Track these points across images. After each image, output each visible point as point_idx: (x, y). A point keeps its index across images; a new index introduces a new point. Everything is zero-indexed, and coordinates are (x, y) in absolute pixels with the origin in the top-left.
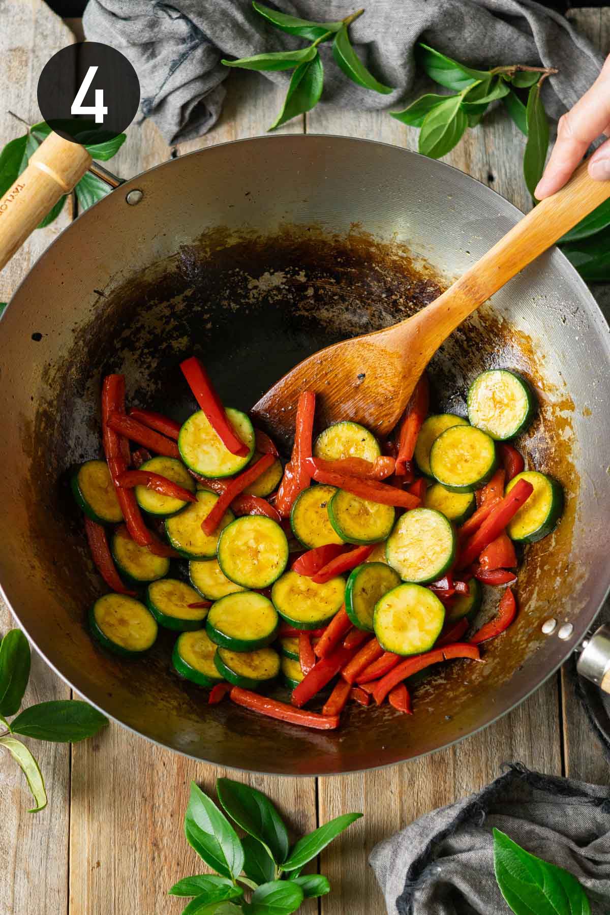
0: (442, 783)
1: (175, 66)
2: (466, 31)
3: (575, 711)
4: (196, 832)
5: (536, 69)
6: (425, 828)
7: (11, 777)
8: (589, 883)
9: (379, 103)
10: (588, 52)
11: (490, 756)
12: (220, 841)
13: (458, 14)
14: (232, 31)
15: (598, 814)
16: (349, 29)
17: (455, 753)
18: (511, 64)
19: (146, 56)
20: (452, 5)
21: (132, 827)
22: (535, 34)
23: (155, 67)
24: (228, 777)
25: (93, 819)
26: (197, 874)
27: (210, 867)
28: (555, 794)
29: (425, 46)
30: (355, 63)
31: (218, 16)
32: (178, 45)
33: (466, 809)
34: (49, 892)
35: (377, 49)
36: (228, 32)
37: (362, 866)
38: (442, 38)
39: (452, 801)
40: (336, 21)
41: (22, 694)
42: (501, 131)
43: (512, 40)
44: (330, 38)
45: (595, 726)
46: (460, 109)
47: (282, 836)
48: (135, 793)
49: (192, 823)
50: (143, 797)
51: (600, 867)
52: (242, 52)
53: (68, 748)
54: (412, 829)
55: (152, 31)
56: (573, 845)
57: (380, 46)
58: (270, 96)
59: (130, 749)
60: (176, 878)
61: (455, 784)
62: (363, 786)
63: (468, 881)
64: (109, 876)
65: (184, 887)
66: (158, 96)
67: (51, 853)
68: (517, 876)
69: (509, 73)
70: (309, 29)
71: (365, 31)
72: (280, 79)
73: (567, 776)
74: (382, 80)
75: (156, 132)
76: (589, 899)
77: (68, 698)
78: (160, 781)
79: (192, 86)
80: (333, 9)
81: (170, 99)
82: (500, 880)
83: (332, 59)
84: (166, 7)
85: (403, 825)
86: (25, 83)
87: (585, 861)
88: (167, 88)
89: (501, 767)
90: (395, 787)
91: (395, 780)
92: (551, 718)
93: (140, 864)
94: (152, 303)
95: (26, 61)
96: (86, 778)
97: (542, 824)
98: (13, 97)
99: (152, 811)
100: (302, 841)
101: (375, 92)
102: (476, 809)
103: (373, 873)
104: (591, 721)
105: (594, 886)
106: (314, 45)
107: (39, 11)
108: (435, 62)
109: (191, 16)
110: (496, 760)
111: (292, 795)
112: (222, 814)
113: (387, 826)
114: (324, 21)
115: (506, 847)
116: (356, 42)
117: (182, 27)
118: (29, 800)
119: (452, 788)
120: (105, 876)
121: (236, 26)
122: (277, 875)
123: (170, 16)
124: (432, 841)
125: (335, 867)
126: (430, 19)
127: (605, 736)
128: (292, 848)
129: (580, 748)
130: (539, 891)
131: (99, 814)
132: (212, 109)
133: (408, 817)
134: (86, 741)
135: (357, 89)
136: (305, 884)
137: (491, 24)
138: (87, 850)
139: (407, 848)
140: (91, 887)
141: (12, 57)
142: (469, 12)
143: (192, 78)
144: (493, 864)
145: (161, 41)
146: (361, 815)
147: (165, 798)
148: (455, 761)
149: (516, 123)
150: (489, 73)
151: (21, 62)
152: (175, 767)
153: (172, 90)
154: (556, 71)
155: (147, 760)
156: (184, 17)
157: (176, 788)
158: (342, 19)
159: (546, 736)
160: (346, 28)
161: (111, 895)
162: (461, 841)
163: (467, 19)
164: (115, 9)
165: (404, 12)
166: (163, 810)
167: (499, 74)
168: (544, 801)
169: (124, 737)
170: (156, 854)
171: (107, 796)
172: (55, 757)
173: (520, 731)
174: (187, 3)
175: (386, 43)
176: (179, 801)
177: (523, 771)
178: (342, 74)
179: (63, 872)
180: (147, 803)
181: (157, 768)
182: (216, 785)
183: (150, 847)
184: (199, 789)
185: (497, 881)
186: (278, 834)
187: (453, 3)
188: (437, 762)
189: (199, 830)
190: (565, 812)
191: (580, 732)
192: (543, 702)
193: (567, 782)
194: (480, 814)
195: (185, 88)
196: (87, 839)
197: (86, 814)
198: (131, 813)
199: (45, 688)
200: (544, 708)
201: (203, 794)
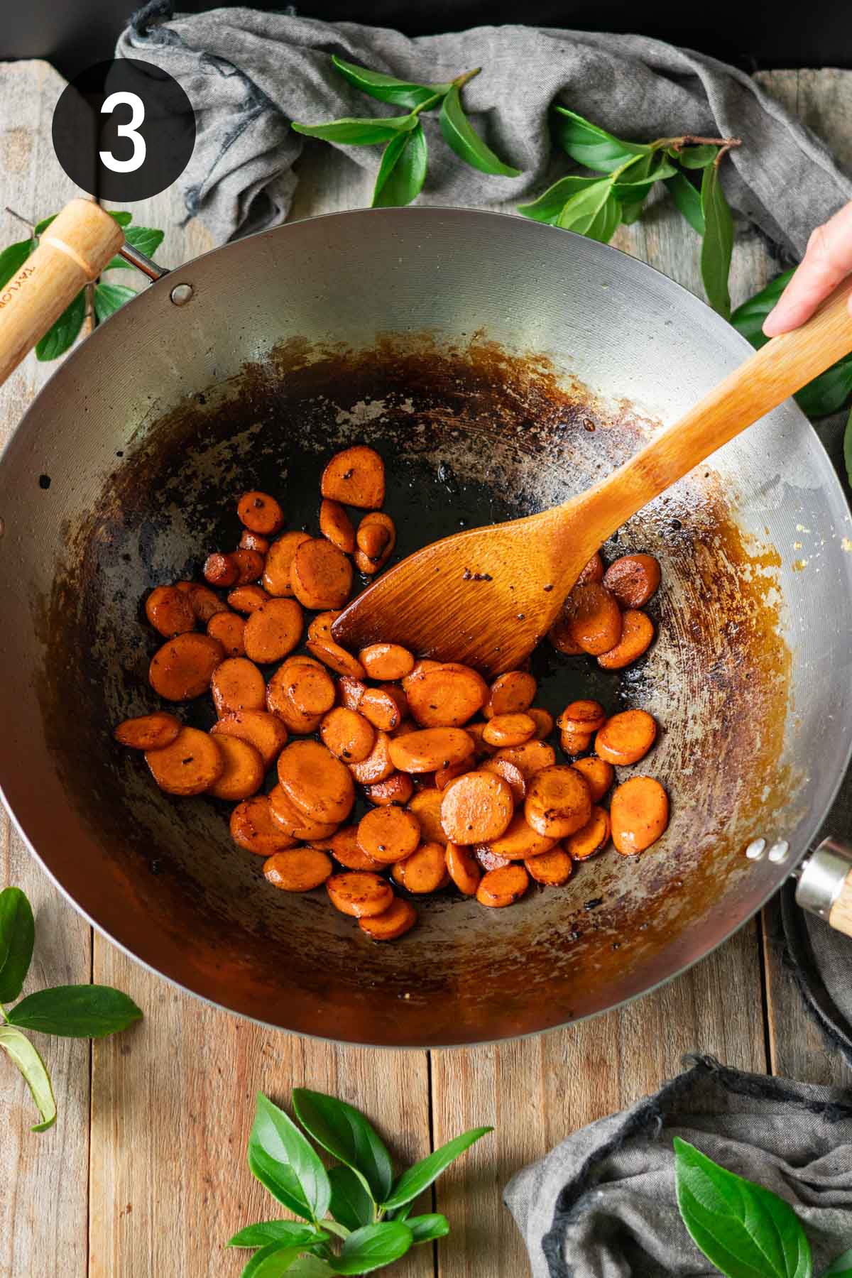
0: (603, 1093)
1: (229, 141)
2: (617, 90)
3: (784, 993)
4: (264, 1161)
5: (712, 141)
6: (579, 1144)
7: (9, 1091)
8: (808, 1214)
9: (503, 192)
10: (782, 118)
11: (667, 1056)
12: (298, 1172)
13: (607, 68)
14: (305, 94)
15: (819, 1126)
16: (461, 93)
18: (680, 135)
20: (597, 56)
21: (175, 1157)
22: (709, 95)
23: (202, 143)
24: (309, 1087)
25: (121, 1146)
27: (284, 1206)
28: (758, 1098)
29: (563, 110)
30: (470, 135)
31: (285, 74)
32: (233, 113)
33: (635, 1115)
34: (61, 1246)
35: (499, 118)
36: (299, 95)
37: (494, 1206)
38: (586, 100)
39: (617, 1111)
40: (444, 83)
41: (23, 976)
42: (667, 229)
43: (680, 104)
44: (436, 105)
45: (811, 1008)
46: (611, 194)
47: (384, 1166)
48: (179, 1111)
49: (259, 1150)
50: (191, 1116)
51: (822, 1194)
53: (88, 1050)
54: (562, 1148)
55: (197, 93)
56: (784, 1165)
57: (502, 114)
58: (357, 187)
59: (174, 1051)
60: (237, 1224)
61: (620, 1094)
62: (493, 1097)
63: (641, 1212)
64: (144, 1224)
65: (247, 1237)
66: (207, 182)
67: (64, 1193)
68: (708, 1205)
69: (676, 147)
70: (407, 94)
71: (481, 95)
72: (369, 160)
73: (774, 1074)
74: (507, 160)
75: (205, 235)
76: (810, 1241)
77: (88, 983)
78: (214, 1094)
79: (252, 167)
80: (439, 69)
81: (223, 186)
82: (686, 1213)
83: (439, 136)
84: (217, 60)
85: (549, 1147)
86: (29, 173)
87: (800, 1184)
88: (219, 170)
89: (684, 1061)
90: (537, 1100)
91: (538, 1089)
92: (751, 1003)
93: (187, 1209)
96: (112, 1090)
97: (741, 1139)
98: (12, 191)
99: (203, 1133)
100: (410, 1171)
101: (497, 178)
102: (650, 1115)
103: (510, 1213)
104: (806, 1000)
105: (815, 1217)
106: (414, 112)
108: (576, 135)
109: (250, 73)
110: (676, 1060)
111: (396, 1112)
112: (300, 1133)
113: (528, 1150)
114: (429, 82)
115: (693, 1164)
116: (469, 110)
117: (238, 89)
119: (617, 1100)
120: (138, 1225)
121: (310, 87)
122: (376, 1217)
123: (222, 72)
124: (590, 1159)
125: (458, 1208)
126: (568, 74)
127: (825, 1018)
128: (397, 1182)
129: (792, 1042)
130: (740, 1226)
131: (130, 1140)
132: (279, 202)
133: (556, 1137)
134: (111, 1039)
135: (472, 174)
136: (416, 1227)
137: (650, 82)
138: (114, 1189)
139: (555, 1172)
140: (119, 1242)
141: (10, 140)
142: (620, 66)
143: (251, 156)
144: (674, 1189)
145: (209, 109)
146: (491, 1129)
147: (220, 1116)
148: (620, 1064)
149: (688, 220)
150: (649, 147)
151: (22, 146)
152: (235, 1075)
153: (225, 173)
154: (739, 143)
155: (196, 1066)
156: (240, 73)
157: (237, 1103)
158: (451, 80)
159: (745, 1028)
160: (456, 93)
161: (147, 1251)
162: (628, 1161)
163: (618, 76)
165: (534, 67)
166: (219, 1134)
167: (662, 148)
168: (743, 1110)
169: (165, 1035)
170: (209, 1194)
171: (141, 1115)
172: (70, 1063)
173: (709, 1020)
174: (245, 56)
175: (510, 109)
176: (241, 1121)
177: (714, 1066)
178: (453, 155)
179: (81, 1220)
180: (197, 1124)
181: (210, 1077)
182: (292, 1098)
183: (200, 1184)
184: (268, 1101)
185: (681, 1213)
186: (377, 1161)
187: (599, 53)
188: (596, 1065)
189: (268, 1158)
190: (772, 1125)
191: (792, 1021)
192: (740, 980)
193: (774, 1081)
194: (655, 1120)
195: (242, 169)
196: (113, 1176)
197: (113, 1140)
198: (174, 1139)
199: (56, 969)
200: (741, 990)
201: (274, 1107)
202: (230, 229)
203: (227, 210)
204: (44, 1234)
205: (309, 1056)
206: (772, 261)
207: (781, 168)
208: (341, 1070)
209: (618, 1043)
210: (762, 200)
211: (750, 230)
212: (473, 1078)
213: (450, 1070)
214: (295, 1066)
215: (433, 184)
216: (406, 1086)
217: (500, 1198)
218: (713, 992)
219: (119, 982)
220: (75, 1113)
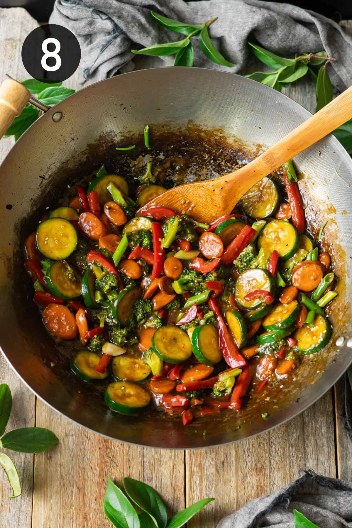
0: (262, 481)
1: (104, 48)
2: (278, 30)
3: (345, 440)
4: (111, 510)
6: (251, 509)
11: (292, 465)
12: (125, 515)
13: (273, 20)
14: (138, 28)
16: (208, 29)
17: (270, 463)
19: (87, 43)
20: (270, 14)
21: (71, 507)
22: (320, 33)
23: (92, 49)
24: (131, 477)
25: (47, 502)
28: (332, 489)
30: (212, 49)
31: (129, 19)
32: (106, 36)
33: (277, 498)
35: (225, 40)
36: (135, 29)
39: (269, 493)
40: (201, 24)
41: (6, 425)
43: (306, 36)
44: (197, 34)
46: (277, 81)
47: (164, 514)
48: (73, 486)
49: (108, 504)
50: (78, 488)
52: (144, 41)
53: (33, 457)
54: (244, 510)
55: (90, 27)
56: (343, 521)
57: (227, 39)
59: (71, 459)
61: (270, 482)
62: (213, 482)
66: (94, 66)
67: (21, 522)
69: (307, 60)
70: (185, 28)
71: (217, 30)
73: (339, 478)
74: (229, 59)
77: (33, 426)
78: (89, 478)
79: (114, 60)
80: (199, 17)
81: (101, 68)
83: (198, 47)
84: (98, 11)
85: (238, 507)
86: (15, 59)
88: (99, 62)
89: (299, 472)
90: (233, 483)
91: (233, 479)
92: (329, 442)
95: (16, 46)
96: (43, 476)
97: (324, 508)
98: (7, 67)
99: (83, 496)
100: (176, 516)
101: (223, 66)
102: (284, 498)
106: (188, 37)
107: (24, 17)
109: (114, 18)
110: (296, 467)
111: (170, 488)
112: (126, 499)
113: (228, 508)
114: (194, 24)
115: (302, 521)
116: (212, 36)
117: (108, 25)
118: (8, 489)
119: (269, 484)
121: (141, 25)
123: (101, 18)
124: (256, 517)
126: (256, 23)
128: (170, 521)
131: (50, 500)
133: (241, 501)
134: (43, 453)
135: (212, 64)
137: (293, 26)
138: (43, 521)
141: (7, 43)
142: (280, 19)
143: (114, 55)
145: (95, 33)
147: (91, 489)
148: (270, 468)
150: (294, 60)
151: (12, 47)
152: (98, 470)
153: (101, 63)
155: (81, 466)
156: (109, 18)
157: (98, 483)
158: (204, 23)
159: (326, 453)
160: (206, 29)
162: (274, 518)
163: (279, 23)
164: (69, 14)
165: (241, 18)
166: (90, 497)
167: (300, 60)
168: (325, 494)
169: (67, 451)
170: (86, 523)
171: (56, 487)
172: (25, 462)
173: (310, 449)
174: (112, 11)
175: (230, 37)
176: (100, 491)
177: (313, 474)
178: (204, 55)
180: (81, 492)
181: (87, 471)
182: (123, 481)
183: (82, 519)
184: (112, 483)
186: (161, 511)
187: (270, 13)
188: (259, 468)
189: (112, 508)
190: (338, 501)
191: (348, 453)
192: (325, 431)
193: (339, 481)
194: (287, 501)
195: (109, 61)
196: (43, 514)
197: (43, 498)
198: (70, 498)
199: (19, 420)
200: (325, 436)
201: (115, 486)
205: (131, 462)
208: (146, 469)
209: (270, 458)
211: (337, 93)
212: (204, 473)
213: (194, 469)
214: (125, 466)
216: (174, 477)
218: (313, 436)
219: (48, 427)
220: (27, 485)
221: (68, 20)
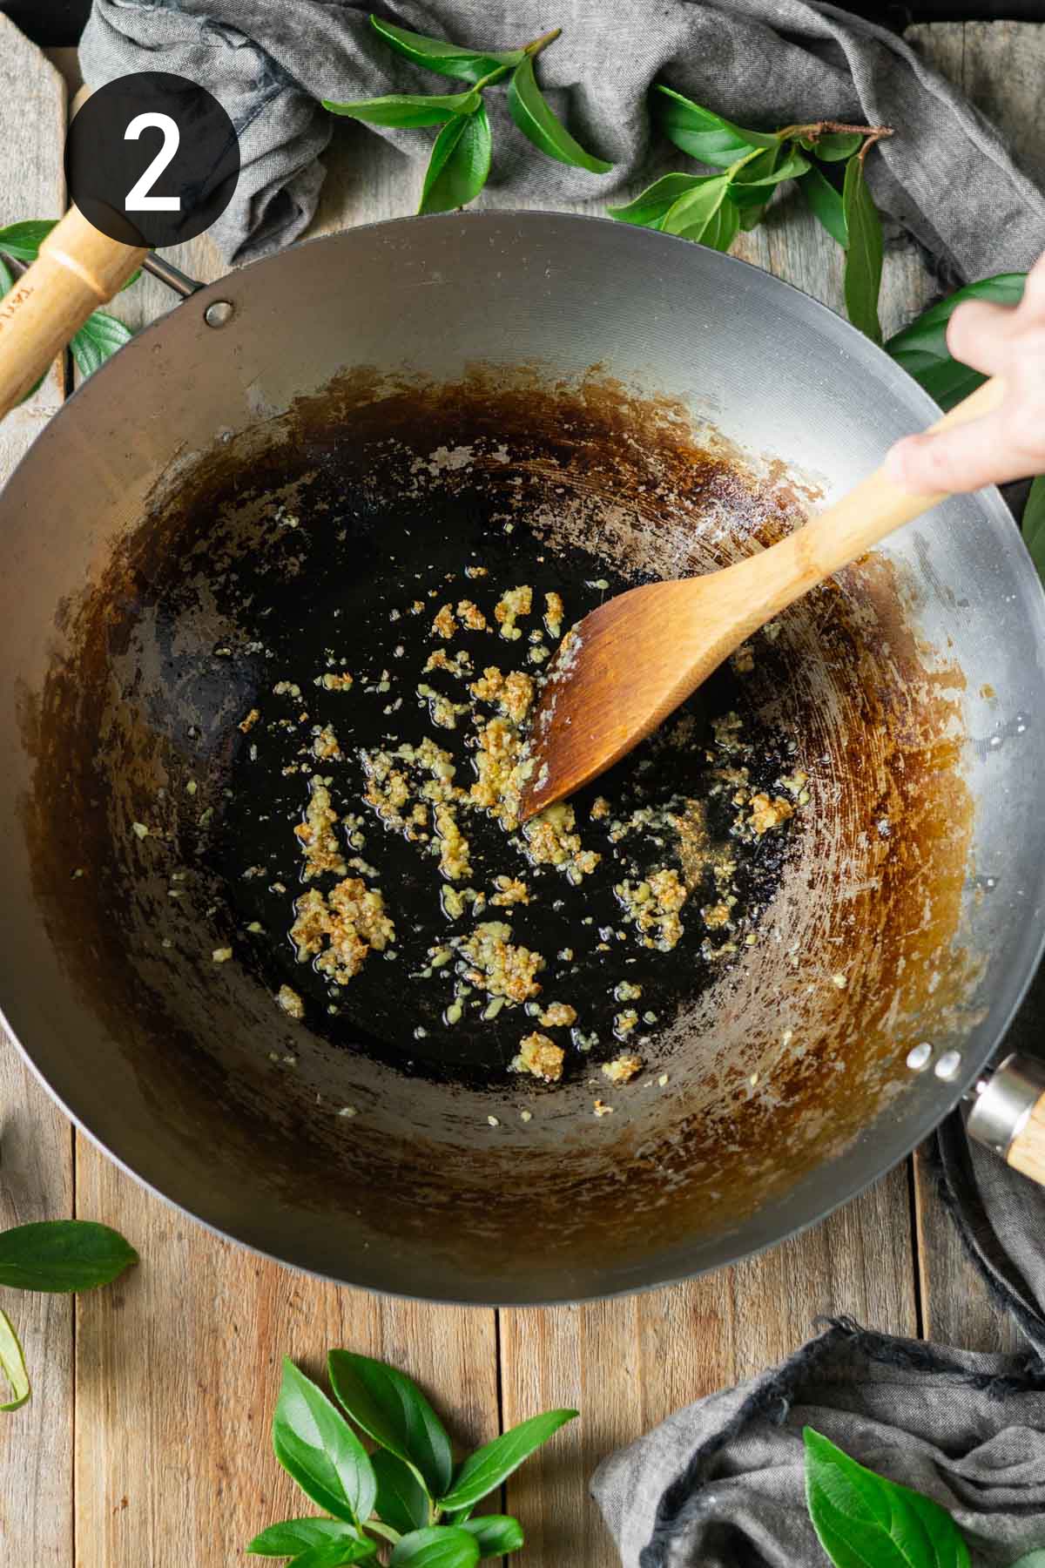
0: (714, 1354)
2: (736, 64)
3: (939, 1227)
4: (293, 1445)
5: (856, 129)
6: (684, 1429)
8: (969, 1520)
9: (589, 190)
10: (945, 99)
11: (794, 1306)
12: (334, 1459)
13: (723, 35)
14: (336, 66)
15: (984, 1404)
16: (536, 63)
17: (734, 1303)
18: (814, 122)
20: (711, 20)
21: (182, 1438)
22: (853, 69)
24: (346, 1348)
25: (114, 1425)
26: (295, 1517)
27: (316, 1504)
28: (907, 1369)
29: (667, 90)
30: (546, 120)
31: (310, 42)
32: (242, 92)
33: (755, 1395)
34: (40, 1551)
35: (585, 96)
36: (328, 71)
37: (579, 1498)
38: (695, 77)
39: (731, 1384)
40: (514, 49)
42: (796, 234)
43: (815, 80)
44: (503, 79)
45: (974, 1253)
46: (727, 195)
47: (442, 1450)
48: (186, 1379)
49: (285, 1429)
50: (200, 1385)
51: (987, 1493)
53: (70, 1303)
54: (664, 1432)
55: (197, 69)
56: (939, 1456)
57: (588, 93)
58: (402, 177)
59: (177, 1304)
60: (258, 1523)
61: (735, 1355)
62: (577, 1360)
63: (762, 1521)
64: (143, 1523)
65: (273, 1541)
67: (42, 1485)
68: (846, 1509)
69: (810, 137)
70: (467, 63)
71: (562, 67)
72: (417, 149)
73: (926, 1337)
74: (594, 149)
76: (970, 1549)
77: (69, 1217)
78: (229, 1358)
79: (268, 162)
80: (508, 29)
82: (817, 1518)
83: (506, 115)
84: (223, 27)
85: (647, 1425)
87: (961, 1482)
89: (815, 1323)
90: (633, 1363)
91: (633, 1350)
92: (897, 1240)
93: (197, 1503)
94: (245, 495)
96: (100, 1354)
97: (886, 1422)
99: (216, 1408)
100: (474, 1457)
101: (582, 171)
102: (773, 1396)
103: (598, 1509)
104: (967, 1243)
105: (978, 1524)
106: (476, 88)
108: (683, 119)
109: (265, 43)
110: (805, 1312)
111: (455, 1377)
112: (339, 1414)
113: (621, 1430)
114: (494, 49)
115: (826, 1461)
116: (548, 85)
117: (250, 62)
119: (731, 1361)
120: (136, 1524)
121: (343, 60)
122: (432, 1516)
123: (229, 43)
124: (698, 1451)
125: (532, 1502)
126: (674, 45)
127: (991, 1268)
128: (458, 1469)
129: (949, 1289)
130: (884, 1535)
131: (124, 1416)
132: (302, 201)
133: (655, 1413)
134: (99, 1290)
135: (550, 165)
136: (482, 1531)
137: (778, 52)
138: (105, 1480)
139: (656, 1466)
140: (113, 1545)
142: (740, 33)
143: (267, 149)
144: (804, 1491)
145: (212, 86)
146: (576, 1413)
147: (238, 1387)
148: (735, 1317)
149: (824, 224)
150: (776, 137)
152: (255, 1334)
154: (891, 132)
155: (206, 1322)
156: (253, 44)
157: (257, 1369)
158: (523, 46)
159: (889, 1269)
160: (530, 62)
161: (147, 1555)
162: (747, 1452)
163: (737, 45)
164: (136, 33)
165: (630, 33)
166: (235, 1409)
167: (793, 137)
168: (887, 1381)
169: (166, 1283)
170: (224, 1484)
171: (137, 1385)
172: (48, 1319)
173: (845, 1261)
174: (259, 19)
175: (599, 87)
176: (263, 1391)
177: (853, 1329)
178: (524, 140)
179: (64, 1518)
180: (208, 1396)
181: (225, 1336)
182: (327, 1364)
183: (213, 1472)
184: (297, 1370)
185: (812, 1519)
186: (434, 1445)
187: (713, 16)
188: (704, 1319)
189: (298, 1441)
190: (924, 1400)
191: (948, 1263)
192: (884, 1210)
193: (927, 1347)
194: (780, 1403)
196: (104, 1460)
197: (102, 1416)
198: (179, 1415)
199: (28, 1200)
200: (885, 1223)
201: (304, 1377)
202: (240, 236)
203: (237, 215)
204: (19, 1536)
205: (346, 1309)
206: (930, 278)
207: (944, 163)
208: (387, 1325)
210: (918, 203)
211: (900, 238)
212: (551, 1335)
213: (524, 1326)
214: (330, 1321)
215: (499, 177)
216: (468, 1347)
217: (586, 1489)
218: (851, 1226)
219: (109, 1216)
220: (56, 1382)
221: (133, 48)
